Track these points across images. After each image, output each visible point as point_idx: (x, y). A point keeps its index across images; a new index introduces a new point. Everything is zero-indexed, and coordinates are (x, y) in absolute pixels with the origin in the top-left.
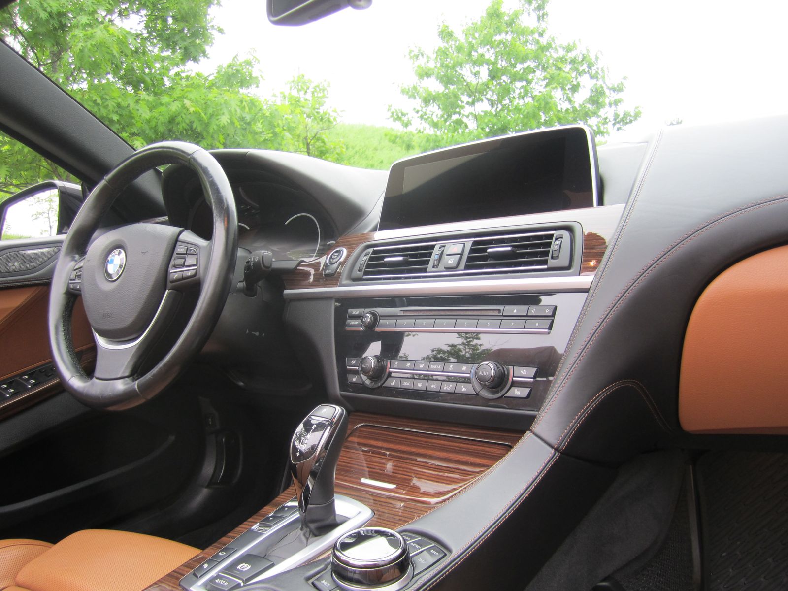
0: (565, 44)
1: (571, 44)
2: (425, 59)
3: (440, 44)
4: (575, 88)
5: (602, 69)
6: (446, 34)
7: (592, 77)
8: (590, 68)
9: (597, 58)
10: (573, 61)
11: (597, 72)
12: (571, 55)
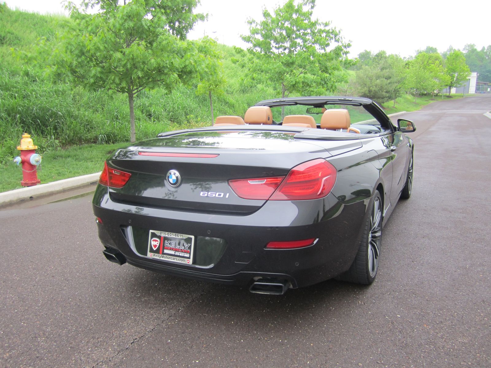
0: (324, 22)
1: (328, 23)
2: (255, 24)
3: (263, 19)
4: (328, 45)
5: (341, 38)
6: (266, 14)
7: (336, 41)
8: (335, 36)
9: (339, 32)
10: (328, 32)
11: (339, 39)
12: (327, 28)
